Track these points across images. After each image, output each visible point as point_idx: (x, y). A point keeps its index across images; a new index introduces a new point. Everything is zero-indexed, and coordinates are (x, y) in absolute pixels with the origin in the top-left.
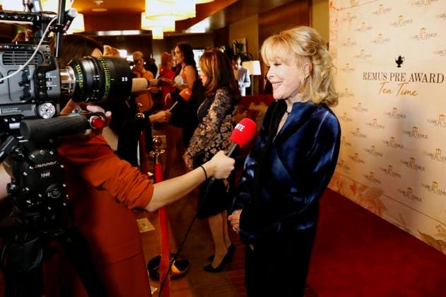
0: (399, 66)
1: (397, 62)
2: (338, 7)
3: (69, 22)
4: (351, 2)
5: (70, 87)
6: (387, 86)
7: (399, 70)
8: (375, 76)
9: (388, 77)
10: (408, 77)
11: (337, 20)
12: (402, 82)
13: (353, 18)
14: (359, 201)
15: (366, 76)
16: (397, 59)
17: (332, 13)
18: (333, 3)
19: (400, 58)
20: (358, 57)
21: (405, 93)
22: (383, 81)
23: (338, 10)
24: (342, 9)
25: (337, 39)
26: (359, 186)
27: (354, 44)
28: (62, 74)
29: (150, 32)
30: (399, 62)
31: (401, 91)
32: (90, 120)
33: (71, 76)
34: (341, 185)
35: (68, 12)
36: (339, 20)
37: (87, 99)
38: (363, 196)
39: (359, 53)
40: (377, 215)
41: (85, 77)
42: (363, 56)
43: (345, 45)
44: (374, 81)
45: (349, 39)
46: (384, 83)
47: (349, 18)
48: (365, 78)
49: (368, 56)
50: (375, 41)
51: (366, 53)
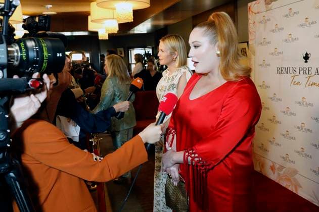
0: (306, 62)
1: (304, 58)
2: (256, 12)
3: (13, 9)
4: (266, 7)
5: (16, 59)
6: (297, 79)
7: (307, 65)
8: (287, 71)
9: (298, 70)
10: (313, 71)
11: (254, 22)
12: (309, 75)
14: (278, 180)
15: (279, 71)
16: (304, 56)
17: (250, 16)
18: (251, 8)
19: (307, 54)
20: (272, 54)
21: (312, 85)
22: (293, 75)
23: (255, 13)
24: (258, 13)
25: (255, 38)
26: (277, 166)
27: (268, 43)
28: (9, 49)
30: (306, 58)
31: (308, 83)
32: (29, 83)
33: (17, 51)
34: (262, 165)
35: (12, 2)
36: (256, 22)
37: (30, 69)
38: (281, 176)
39: (273, 50)
40: (294, 192)
41: (27, 52)
42: (276, 53)
43: (261, 44)
44: (286, 74)
45: (264, 38)
46: (294, 76)
47: (264, 21)
48: (278, 72)
49: (280, 53)
50: (286, 40)
51: (279, 50)
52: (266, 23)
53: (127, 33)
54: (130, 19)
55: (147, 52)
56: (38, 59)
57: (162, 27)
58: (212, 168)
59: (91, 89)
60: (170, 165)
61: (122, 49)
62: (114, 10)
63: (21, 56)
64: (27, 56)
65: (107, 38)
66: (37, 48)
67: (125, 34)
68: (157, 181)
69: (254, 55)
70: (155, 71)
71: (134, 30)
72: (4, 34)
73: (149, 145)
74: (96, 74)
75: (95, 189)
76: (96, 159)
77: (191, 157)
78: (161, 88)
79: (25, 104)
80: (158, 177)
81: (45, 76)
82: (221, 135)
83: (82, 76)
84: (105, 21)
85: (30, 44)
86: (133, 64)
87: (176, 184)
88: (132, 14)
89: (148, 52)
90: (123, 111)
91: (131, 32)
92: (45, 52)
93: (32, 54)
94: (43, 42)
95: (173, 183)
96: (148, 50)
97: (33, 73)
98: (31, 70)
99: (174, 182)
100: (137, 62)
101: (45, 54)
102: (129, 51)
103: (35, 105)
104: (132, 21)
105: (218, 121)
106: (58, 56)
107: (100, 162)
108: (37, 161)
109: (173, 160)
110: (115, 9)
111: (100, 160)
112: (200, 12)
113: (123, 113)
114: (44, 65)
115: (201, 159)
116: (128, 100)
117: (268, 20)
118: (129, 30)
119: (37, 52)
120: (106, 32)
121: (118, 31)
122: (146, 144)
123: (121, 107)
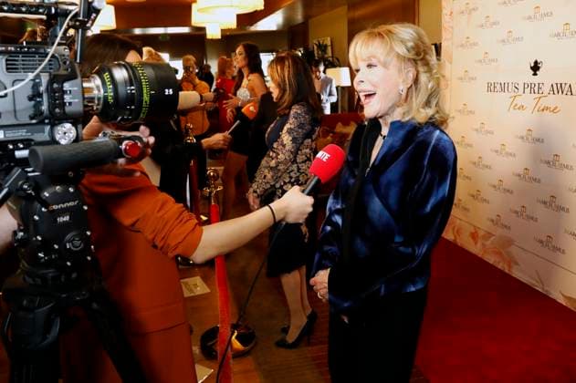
0: (535, 74)
1: (532, 68)
3: (94, 15)
5: (96, 102)
6: (519, 101)
7: (536, 80)
8: (504, 88)
9: (521, 87)
10: (546, 89)
11: (452, 13)
12: (540, 95)
14: (482, 253)
15: (491, 88)
16: (532, 65)
17: (444, 3)
19: (536, 63)
20: (480, 61)
21: (543, 110)
22: (513, 94)
25: (452, 38)
26: (481, 233)
27: (474, 44)
28: (85, 85)
29: (203, 29)
30: (536, 68)
31: (537, 107)
32: (123, 147)
33: (98, 87)
34: (457, 232)
35: (91, 3)
36: (454, 12)
37: (119, 118)
38: (487, 247)
39: (481, 56)
40: (507, 271)
41: (116, 89)
42: (487, 61)
43: (462, 46)
45: (468, 38)
46: (515, 96)
47: (468, 10)
48: (489, 90)
49: (493, 60)
50: (503, 41)
51: (491, 56)
52: (470, 14)
63: (106, 98)
64: (116, 96)
65: (219, 37)
69: (451, 63)
72: (78, 61)
85: (120, 73)
106: (167, 93)
117: (474, 9)
118: (251, 25)
120: (218, 28)
121: (236, 26)
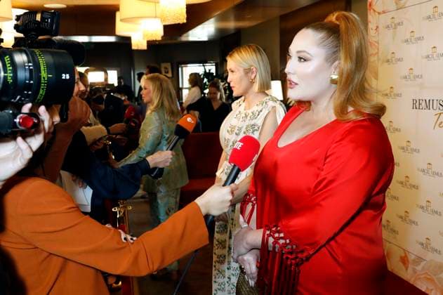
2: (380, 11)
4: (397, 4)
8: (428, 104)
11: (377, 27)
13: (399, 24)
14: (413, 279)
15: (416, 104)
17: (370, 17)
18: (373, 4)
20: (405, 77)
22: (438, 111)
23: (379, 13)
24: (384, 12)
25: (378, 53)
26: (411, 257)
27: (399, 60)
29: (128, 39)
32: (17, 120)
36: (380, 27)
37: (18, 97)
38: (418, 273)
39: (406, 72)
41: (15, 71)
42: (411, 76)
43: (388, 61)
44: (427, 111)
45: (393, 53)
46: (440, 114)
47: (393, 25)
48: (414, 107)
49: (418, 77)
50: (428, 57)
51: (416, 72)
52: (395, 28)
53: (176, 39)
54: (182, 19)
55: (208, 71)
56: (32, 82)
57: (233, 32)
58: (308, 259)
59: (118, 127)
60: (243, 250)
61: (168, 65)
62: (157, 4)
63: (5, 78)
64: (15, 77)
65: (145, 47)
66: (30, 64)
67: (174, 41)
68: (220, 280)
69: (377, 79)
70: (220, 102)
71: (188, 36)
73: (211, 217)
74: (127, 103)
75: (118, 289)
76: (125, 239)
77: (273, 237)
78: (230, 129)
79: (8, 153)
80: (221, 272)
81: (42, 109)
82: (322, 203)
83: (103, 107)
84: (142, 21)
85: (20, 58)
86: (186, 88)
87: (252, 283)
88: (185, 10)
89: (210, 70)
90: (161, 166)
91: (184, 38)
92: (43, 72)
93: (22, 75)
94: (40, 55)
95: (248, 281)
96: (210, 68)
97: (23, 105)
98: (20, 99)
99: (250, 280)
100: (193, 86)
101: (44, 74)
102: (180, 69)
103: (22, 155)
104: (185, 21)
105: (319, 179)
106: (64, 78)
107: (133, 243)
108: (30, 244)
109: (247, 244)
110: (158, 2)
111: (132, 241)
112: (294, 9)
113: (162, 170)
114: (41, 92)
115: (288, 241)
116: (171, 150)
118: (180, 36)
119: (31, 71)
120: (144, 39)
121: (162, 37)
122: (207, 216)
123: (159, 160)
